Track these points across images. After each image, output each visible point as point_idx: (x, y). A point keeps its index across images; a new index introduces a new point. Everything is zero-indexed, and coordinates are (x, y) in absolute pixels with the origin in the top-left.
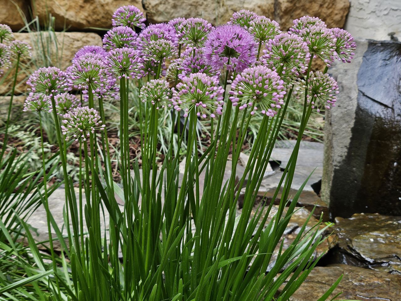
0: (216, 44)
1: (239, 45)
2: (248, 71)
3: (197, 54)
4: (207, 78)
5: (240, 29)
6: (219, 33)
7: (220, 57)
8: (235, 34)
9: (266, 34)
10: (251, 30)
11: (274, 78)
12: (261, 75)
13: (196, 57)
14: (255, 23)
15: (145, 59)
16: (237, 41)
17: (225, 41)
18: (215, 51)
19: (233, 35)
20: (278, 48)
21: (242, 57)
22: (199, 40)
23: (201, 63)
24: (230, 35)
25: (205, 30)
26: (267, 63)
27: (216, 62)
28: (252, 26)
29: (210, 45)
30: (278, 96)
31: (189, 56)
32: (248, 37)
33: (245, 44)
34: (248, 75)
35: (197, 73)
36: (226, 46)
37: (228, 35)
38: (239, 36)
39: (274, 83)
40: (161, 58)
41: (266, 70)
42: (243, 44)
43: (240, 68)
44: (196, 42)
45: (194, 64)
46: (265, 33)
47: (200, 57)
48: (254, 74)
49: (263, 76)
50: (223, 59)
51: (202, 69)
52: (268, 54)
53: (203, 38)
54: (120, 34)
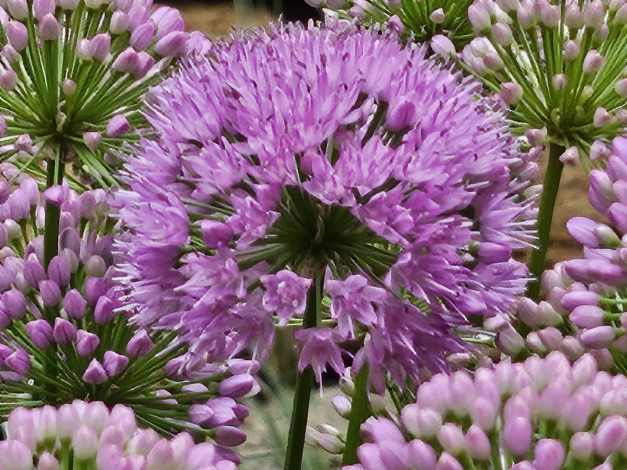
0: (216, 172)
1: (391, 183)
3: (73, 231)
5: (396, 63)
6: (236, 95)
7: (243, 267)
8: (362, 98)
9: (597, 92)
10: (479, 62)
12: (551, 429)
13: (65, 258)
14: (513, 14)
16: (377, 149)
17: (283, 156)
18: (206, 225)
19: (342, 109)
21: (416, 272)
22: (91, 137)
23: (108, 308)
24: (324, 108)
25: (132, 59)
26: (606, 322)
27: (219, 309)
28: (486, 33)
29: (168, 181)
31: (16, 243)
32: (457, 119)
33: (438, 177)
34: (451, 432)
35: (66, 409)
36: (294, 191)
37: (311, 105)
38: (393, 111)
41: (594, 390)
42: (418, 176)
43: (400, 353)
44: (64, 151)
45: (50, 314)
46: (588, 91)
47: (95, 260)
48: (501, 412)
49: (570, 433)
50: (273, 285)
51: (112, 355)
52: (609, 253)
53: (117, 121)
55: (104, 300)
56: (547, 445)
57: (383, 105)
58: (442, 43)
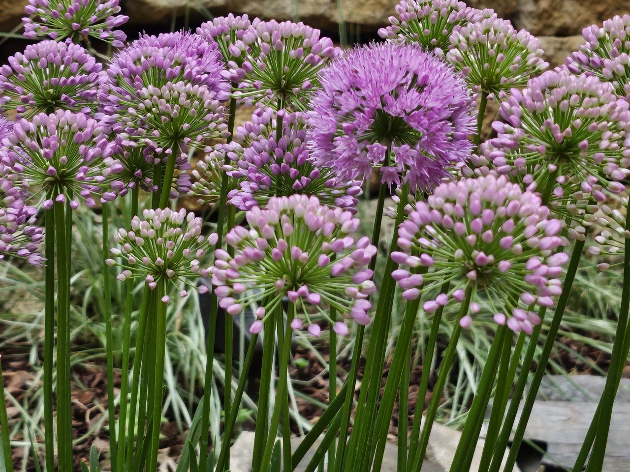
0: (348, 103)
1: (419, 107)
2: (450, 193)
3: (288, 128)
4: (323, 213)
5: (421, 59)
6: (356, 72)
7: (359, 142)
8: (407, 73)
9: (502, 70)
10: (454, 58)
11: (529, 213)
12: (488, 205)
13: (285, 139)
14: (467, 39)
15: (126, 143)
16: (414, 94)
17: (376, 96)
18: (345, 125)
19: (399, 77)
20: (539, 116)
21: (429, 144)
22: (296, 90)
23: (302, 159)
24: (392, 77)
25: (312, 58)
26: (507, 163)
27: (349, 159)
28: (456, 47)
29: (328, 107)
30: (544, 269)
31: (264, 133)
32: (446, 81)
33: (438, 105)
34: (448, 207)
35: (292, 197)
36: (379, 110)
37: (387, 76)
38: (420, 78)
39: (530, 230)
40: (176, 138)
41: (506, 190)
42: (430, 104)
43: (423, 176)
44: (284, 96)
45: (279, 161)
46: (498, 70)
47: (297, 140)
48: (468, 199)
49: (496, 207)
50: (372, 149)
51: (304, 178)
52: (508, 136)
53: (306, 83)
54: (50, 64)
55: (301, 156)
56: (487, 212)
57: (416, 76)
58: (438, 51)
